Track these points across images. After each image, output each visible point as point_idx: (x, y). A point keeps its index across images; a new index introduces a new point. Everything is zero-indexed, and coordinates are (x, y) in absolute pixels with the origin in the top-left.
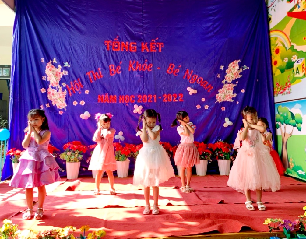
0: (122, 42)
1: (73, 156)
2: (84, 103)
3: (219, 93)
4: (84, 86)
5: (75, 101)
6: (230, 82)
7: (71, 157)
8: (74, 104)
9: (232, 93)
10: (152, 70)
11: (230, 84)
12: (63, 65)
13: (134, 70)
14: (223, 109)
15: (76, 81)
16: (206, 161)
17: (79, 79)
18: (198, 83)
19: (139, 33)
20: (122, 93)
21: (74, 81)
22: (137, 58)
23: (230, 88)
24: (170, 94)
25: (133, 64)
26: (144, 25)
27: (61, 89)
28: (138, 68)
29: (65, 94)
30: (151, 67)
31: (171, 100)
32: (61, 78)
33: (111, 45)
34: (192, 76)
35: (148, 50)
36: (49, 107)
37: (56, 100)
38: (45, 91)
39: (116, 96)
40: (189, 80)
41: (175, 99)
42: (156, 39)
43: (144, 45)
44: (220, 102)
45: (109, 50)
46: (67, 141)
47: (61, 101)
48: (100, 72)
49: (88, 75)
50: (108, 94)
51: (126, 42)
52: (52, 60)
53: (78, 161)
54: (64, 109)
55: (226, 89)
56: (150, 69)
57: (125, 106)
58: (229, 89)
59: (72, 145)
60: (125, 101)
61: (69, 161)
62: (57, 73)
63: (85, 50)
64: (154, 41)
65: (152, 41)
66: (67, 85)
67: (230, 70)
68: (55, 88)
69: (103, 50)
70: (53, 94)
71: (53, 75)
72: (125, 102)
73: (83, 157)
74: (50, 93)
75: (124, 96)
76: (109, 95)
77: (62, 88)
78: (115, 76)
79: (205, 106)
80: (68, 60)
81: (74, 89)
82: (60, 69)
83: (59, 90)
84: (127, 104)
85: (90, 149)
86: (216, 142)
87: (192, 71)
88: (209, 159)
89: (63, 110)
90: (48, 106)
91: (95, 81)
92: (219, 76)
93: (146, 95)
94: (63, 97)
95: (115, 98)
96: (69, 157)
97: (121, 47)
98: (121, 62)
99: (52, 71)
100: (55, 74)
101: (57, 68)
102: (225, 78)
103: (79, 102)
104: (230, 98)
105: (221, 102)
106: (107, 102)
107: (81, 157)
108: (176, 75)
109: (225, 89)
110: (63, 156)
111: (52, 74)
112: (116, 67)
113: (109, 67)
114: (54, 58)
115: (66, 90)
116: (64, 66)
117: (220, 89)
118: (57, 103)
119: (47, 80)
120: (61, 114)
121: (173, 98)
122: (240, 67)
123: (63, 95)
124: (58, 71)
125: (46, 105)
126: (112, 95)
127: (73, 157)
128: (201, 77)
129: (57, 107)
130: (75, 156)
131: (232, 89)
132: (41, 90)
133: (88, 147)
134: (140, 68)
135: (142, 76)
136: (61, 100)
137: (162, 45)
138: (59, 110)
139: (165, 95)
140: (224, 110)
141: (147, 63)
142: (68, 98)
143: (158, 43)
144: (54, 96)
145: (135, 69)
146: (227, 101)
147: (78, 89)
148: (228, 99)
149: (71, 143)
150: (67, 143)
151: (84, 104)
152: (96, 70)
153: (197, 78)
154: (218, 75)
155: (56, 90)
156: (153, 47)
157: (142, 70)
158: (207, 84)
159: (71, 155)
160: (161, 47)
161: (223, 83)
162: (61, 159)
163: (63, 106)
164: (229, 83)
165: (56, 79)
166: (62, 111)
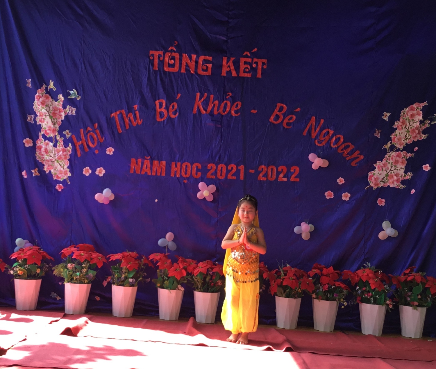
0: (184, 55)
1: (78, 271)
2: (104, 172)
3: (375, 168)
4: (105, 138)
5: (88, 168)
6: (401, 147)
7: (74, 272)
8: (84, 173)
9: (402, 172)
10: (239, 114)
11: (400, 152)
12: (66, 95)
13: (204, 112)
14: (382, 202)
15: (89, 129)
16: (335, 304)
17: (97, 125)
18: (332, 146)
19: (218, 36)
20: (178, 156)
21: (86, 128)
22: (211, 88)
23: (400, 160)
24: (273, 165)
25: (203, 99)
26: (230, 20)
27: (62, 143)
28: (211, 108)
29: (69, 152)
30: (239, 107)
31: (274, 177)
32: (62, 121)
33: (162, 59)
34: (321, 131)
35: (234, 74)
36: (38, 174)
37: (50, 163)
38: (31, 145)
39: (164, 163)
40: (314, 137)
41: (281, 175)
42: (254, 51)
43: (228, 62)
44: (375, 188)
45: (157, 69)
46: (69, 243)
47: (60, 165)
48: (137, 112)
49: (114, 117)
50: (149, 157)
51: (192, 55)
52: (45, 84)
53: (86, 281)
54: (65, 180)
55: (391, 161)
56: (236, 112)
57: (180, 183)
58: (396, 162)
59: (78, 250)
60: (183, 174)
61: (69, 280)
62: (55, 109)
63: (110, 68)
64: (249, 55)
65: (245, 54)
66: (74, 136)
67: (403, 123)
68: (50, 139)
69: (146, 69)
70: (46, 151)
71: (47, 114)
72: (181, 176)
73: (96, 275)
74: (40, 148)
75: (180, 163)
76: (152, 160)
77: (63, 141)
78: (165, 122)
79: (343, 194)
80: (78, 86)
81: (85, 144)
82: (62, 103)
83: (58, 144)
84: (185, 179)
85: (110, 260)
86: (359, 268)
87: (322, 121)
88: (342, 300)
89: (64, 182)
90: (35, 172)
91: (126, 130)
92: (378, 135)
93: (225, 164)
94: (65, 158)
95: (163, 167)
96: (71, 273)
97: (181, 64)
98: (179, 95)
99: (47, 106)
100: (52, 112)
101: (56, 100)
102: (390, 139)
103: (94, 171)
104: (397, 181)
105: (377, 188)
106: (146, 173)
107: (92, 274)
108: (288, 127)
109: (388, 162)
110: (59, 270)
111: (46, 112)
112: (168, 104)
113: (155, 105)
114: (51, 81)
115: (70, 145)
116: (69, 97)
117: (378, 162)
118: (52, 168)
119: (35, 122)
120: (60, 190)
121: (278, 173)
122: (425, 117)
123: (65, 153)
124: (57, 106)
125: (33, 171)
126: (158, 159)
127: (78, 274)
128: (339, 134)
129: (53, 175)
130: (81, 272)
131: (402, 163)
132: (24, 141)
133: (107, 257)
134: (216, 108)
135: (219, 126)
136: (61, 163)
137: (263, 64)
138: (57, 182)
139: (263, 166)
140: (383, 204)
141: (231, 99)
142: (75, 160)
143: (256, 60)
144: (48, 155)
145: (206, 111)
146: (392, 186)
147: (93, 143)
148: (393, 183)
149: (75, 247)
150: (68, 247)
151: (104, 174)
152: (128, 109)
153: (330, 135)
154: (377, 132)
155: (51, 144)
156: (246, 66)
157: (219, 113)
158: (351, 148)
159: (74, 269)
160: (262, 68)
161: (386, 149)
162: (56, 275)
163: (63, 174)
164: (398, 150)
165: (52, 122)
166: (61, 185)
